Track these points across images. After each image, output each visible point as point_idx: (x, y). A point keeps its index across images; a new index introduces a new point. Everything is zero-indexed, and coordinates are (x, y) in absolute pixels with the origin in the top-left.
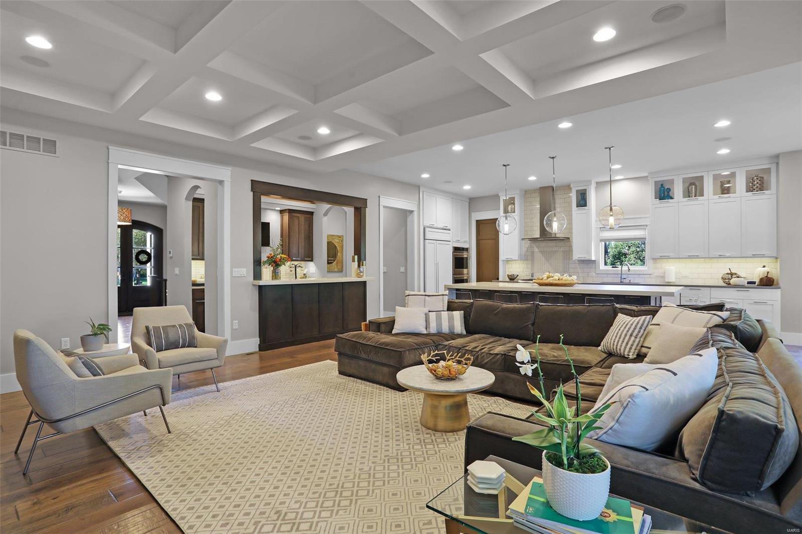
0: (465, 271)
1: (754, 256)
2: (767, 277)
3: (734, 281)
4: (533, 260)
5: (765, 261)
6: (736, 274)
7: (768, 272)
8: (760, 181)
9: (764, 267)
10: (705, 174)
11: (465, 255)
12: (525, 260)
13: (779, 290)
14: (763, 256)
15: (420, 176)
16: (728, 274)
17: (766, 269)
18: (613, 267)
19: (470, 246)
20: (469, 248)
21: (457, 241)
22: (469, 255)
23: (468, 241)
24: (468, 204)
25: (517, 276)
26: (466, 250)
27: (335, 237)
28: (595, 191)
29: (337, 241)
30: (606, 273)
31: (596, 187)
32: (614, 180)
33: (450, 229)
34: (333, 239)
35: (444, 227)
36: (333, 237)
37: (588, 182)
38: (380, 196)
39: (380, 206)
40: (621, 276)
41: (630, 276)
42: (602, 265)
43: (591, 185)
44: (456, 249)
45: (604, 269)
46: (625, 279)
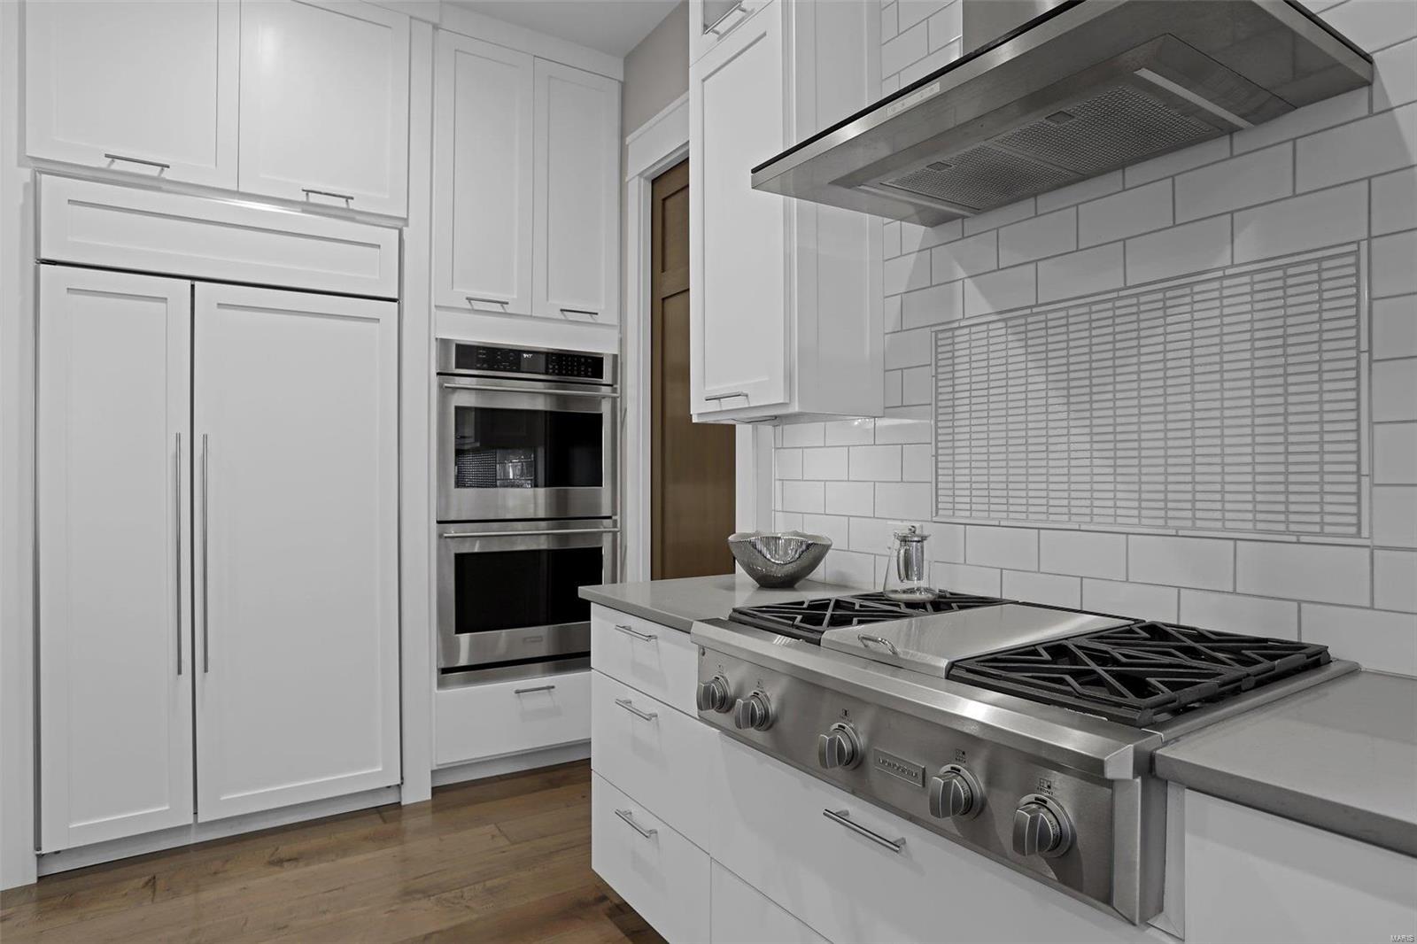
4: (944, 406)
11: (599, 399)
19: (622, 343)
20: (615, 357)
21: (478, 306)
22: (614, 399)
23: (609, 315)
24: (615, 89)
25: (814, 551)
26: (590, 366)
33: (403, 220)
35: (312, 199)
44: (472, 356)
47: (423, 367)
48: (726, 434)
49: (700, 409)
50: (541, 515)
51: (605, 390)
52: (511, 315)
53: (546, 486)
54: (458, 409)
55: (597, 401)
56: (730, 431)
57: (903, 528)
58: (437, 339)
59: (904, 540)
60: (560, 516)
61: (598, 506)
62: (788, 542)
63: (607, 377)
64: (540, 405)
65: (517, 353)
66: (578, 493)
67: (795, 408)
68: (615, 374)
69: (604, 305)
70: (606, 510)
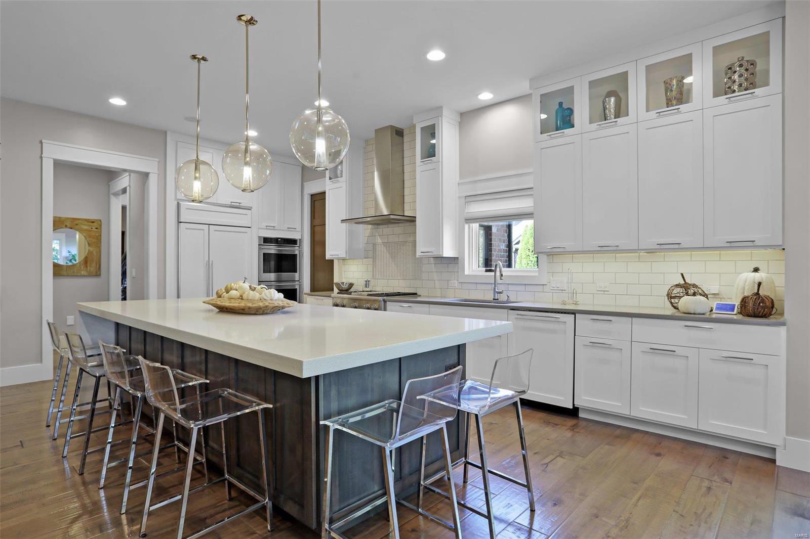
0: (297, 275)
1: (732, 245)
2: (758, 294)
3: (686, 302)
4: (374, 258)
5: (759, 257)
6: (695, 286)
7: (759, 284)
8: (747, 70)
9: (756, 270)
10: (630, 68)
11: (296, 250)
12: (365, 258)
13: (783, 330)
14: (750, 244)
15: (107, 100)
16: (678, 286)
17: (757, 276)
18: (487, 271)
19: (302, 235)
20: (300, 239)
21: (268, 227)
22: (300, 251)
24: (299, 169)
25: (351, 285)
26: (293, 242)
27: (81, 221)
28: (458, 128)
29: (87, 227)
30: (475, 282)
31: (460, 123)
32: (490, 104)
33: (252, 207)
34: (77, 224)
35: (232, 204)
36: (77, 222)
37: (438, 110)
38: (43, 141)
39: (43, 158)
40: (495, 288)
41: (511, 288)
42: (473, 265)
43: (441, 117)
44: (267, 240)
45: (471, 273)
46: (501, 293)
47: (256, 243)
48: (332, 261)
49: (328, 257)
51: (298, 248)
52: (276, 230)
54: (264, 254)
55: (294, 251)
56: (334, 261)
57: (366, 280)
58: (259, 237)
59: (366, 281)
61: (295, 278)
62: (346, 283)
63: (298, 245)
65: (277, 239)
67: (347, 258)
68: (300, 245)
69: (298, 226)
70: (297, 279)
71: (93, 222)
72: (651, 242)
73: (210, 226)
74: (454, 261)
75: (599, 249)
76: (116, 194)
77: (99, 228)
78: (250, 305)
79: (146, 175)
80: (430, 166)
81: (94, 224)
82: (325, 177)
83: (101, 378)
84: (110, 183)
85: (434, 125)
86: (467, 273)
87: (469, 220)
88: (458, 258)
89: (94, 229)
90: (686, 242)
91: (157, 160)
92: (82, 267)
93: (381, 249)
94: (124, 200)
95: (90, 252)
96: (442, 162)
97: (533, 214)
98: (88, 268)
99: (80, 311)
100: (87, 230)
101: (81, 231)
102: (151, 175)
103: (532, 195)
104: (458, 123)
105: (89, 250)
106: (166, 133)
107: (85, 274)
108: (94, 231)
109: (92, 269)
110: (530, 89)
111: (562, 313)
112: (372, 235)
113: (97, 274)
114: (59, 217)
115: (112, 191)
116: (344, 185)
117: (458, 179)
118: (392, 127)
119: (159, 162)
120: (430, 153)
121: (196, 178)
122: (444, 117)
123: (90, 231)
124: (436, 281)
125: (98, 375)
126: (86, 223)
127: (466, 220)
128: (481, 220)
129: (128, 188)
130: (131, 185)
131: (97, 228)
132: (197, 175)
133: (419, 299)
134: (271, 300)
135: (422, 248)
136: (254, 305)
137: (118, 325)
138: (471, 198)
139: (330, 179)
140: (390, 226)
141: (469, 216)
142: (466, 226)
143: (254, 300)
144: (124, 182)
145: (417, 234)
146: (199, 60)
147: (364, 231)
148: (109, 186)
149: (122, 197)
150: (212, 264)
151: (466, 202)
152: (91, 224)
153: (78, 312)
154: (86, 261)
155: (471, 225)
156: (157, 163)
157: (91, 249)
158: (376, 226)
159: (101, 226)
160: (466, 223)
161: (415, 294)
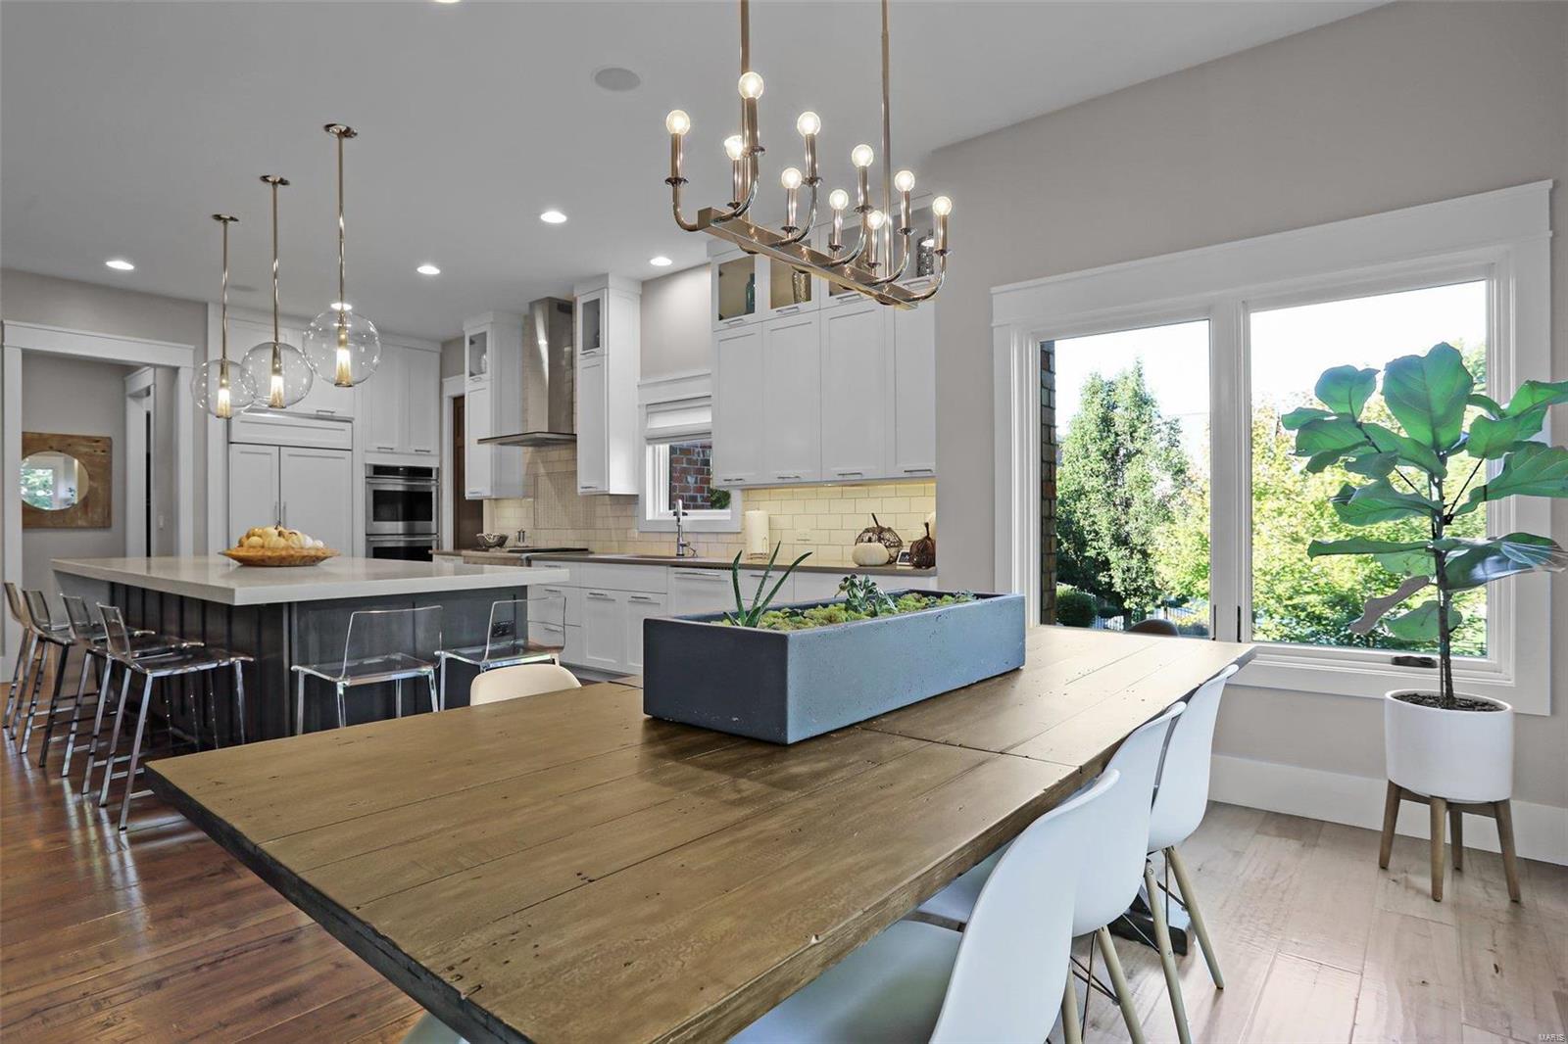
0: (433, 524)
2: (928, 538)
4: (535, 497)
6: (889, 530)
7: (926, 525)
12: (523, 497)
13: (933, 581)
15: (103, 263)
16: (868, 530)
19: (441, 462)
20: (438, 469)
21: (382, 450)
22: (437, 486)
23: (435, 450)
24: (437, 356)
25: (504, 537)
26: (426, 473)
27: (76, 440)
28: (638, 306)
29: (87, 450)
30: (656, 531)
31: (641, 296)
32: (671, 271)
33: (353, 419)
34: (70, 445)
35: (320, 413)
36: (70, 441)
37: (601, 280)
38: (5, 322)
39: (6, 348)
40: (678, 539)
41: (701, 538)
42: (656, 507)
43: (608, 288)
44: (379, 471)
45: (657, 518)
46: (685, 545)
47: (361, 475)
48: (480, 503)
49: (468, 496)
50: (401, 532)
51: (434, 482)
52: (395, 453)
53: (403, 520)
54: (375, 491)
55: (430, 487)
56: (482, 501)
57: (520, 530)
58: (366, 465)
59: (519, 533)
60: (409, 533)
61: (430, 529)
62: (498, 536)
63: (434, 477)
64: (400, 488)
65: (397, 468)
66: (419, 525)
67: (499, 497)
68: (438, 476)
69: (434, 447)
70: (434, 531)
71: (97, 441)
72: (833, 471)
73: (282, 448)
74: (631, 501)
75: (781, 481)
76: (137, 396)
77: (107, 449)
78: (269, 554)
79: (175, 370)
80: (593, 361)
81: (98, 444)
82: (463, 373)
83: (71, 647)
84: (126, 379)
85: (597, 302)
86: (649, 516)
87: (654, 439)
88: (637, 496)
89: (99, 453)
90: (870, 470)
91: (193, 347)
92: (79, 514)
93: (544, 484)
94: (148, 404)
95: (92, 491)
96: (608, 355)
97: (710, 433)
98: (90, 515)
99: (57, 573)
100: (86, 454)
101: (76, 455)
102: (181, 371)
103: (709, 406)
104: (639, 297)
105: (90, 486)
106: (206, 305)
107: (84, 524)
108: (98, 456)
109: (97, 515)
110: (708, 256)
111: (722, 568)
112: (532, 464)
113: (105, 524)
114: (40, 434)
115: (128, 393)
116: (487, 385)
117: (639, 379)
118: (550, 300)
119: (195, 351)
120: (594, 340)
121: (222, 386)
122: (610, 290)
123: (91, 455)
124: (613, 531)
125: (65, 643)
126: (85, 443)
127: (648, 439)
128: (672, 439)
129: (152, 388)
130: (157, 383)
131: (103, 451)
132: (224, 381)
133: (591, 556)
134: (302, 548)
135: (584, 480)
136: (274, 554)
137: (113, 586)
138: (654, 408)
139: (472, 374)
140: (543, 449)
141: (650, 434)
142: (649, 449)
143: (277, 548)
144: (146, 379)
145: (578, 461)
146: (225, 221)
147: (520, 455)
148: (124, 383)
149: (145, 400)
150: (285, 508)
151: (648, 414)
152: (94, 444)
153: (52, 574)
154: (85, 503)
155: (657, 446)
156: (191, 351)
157: (95, 485)
158: (537, 448)
159: (110, 447)
160: (649, 444)
161: (586, 550)
